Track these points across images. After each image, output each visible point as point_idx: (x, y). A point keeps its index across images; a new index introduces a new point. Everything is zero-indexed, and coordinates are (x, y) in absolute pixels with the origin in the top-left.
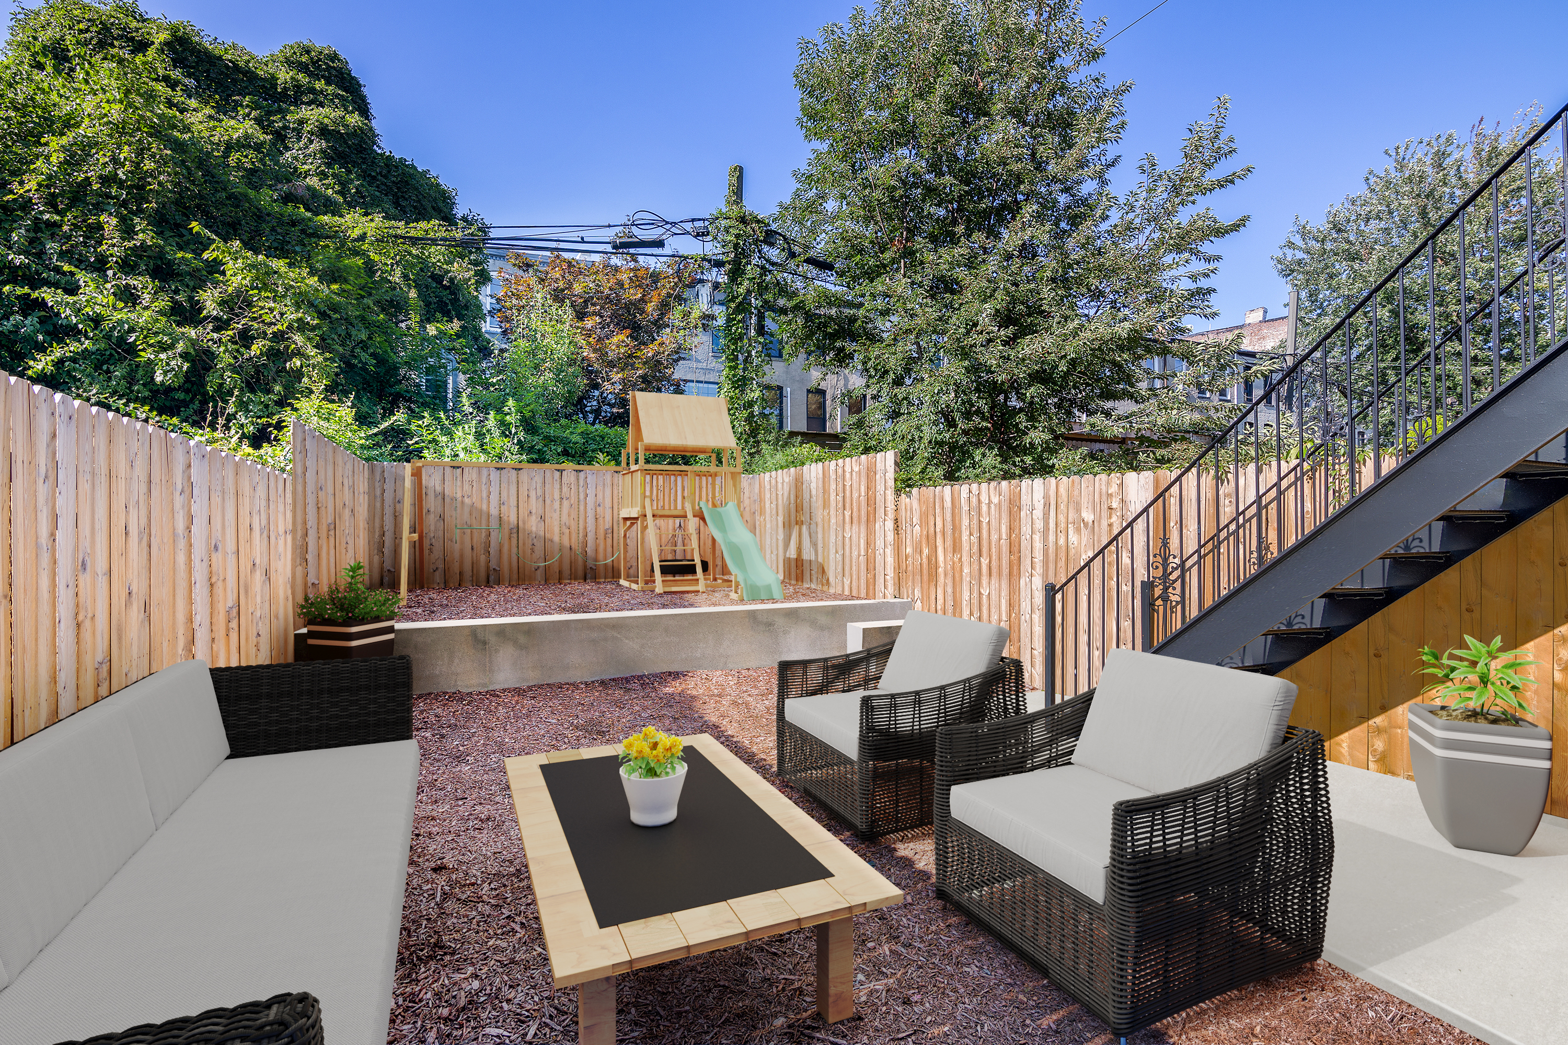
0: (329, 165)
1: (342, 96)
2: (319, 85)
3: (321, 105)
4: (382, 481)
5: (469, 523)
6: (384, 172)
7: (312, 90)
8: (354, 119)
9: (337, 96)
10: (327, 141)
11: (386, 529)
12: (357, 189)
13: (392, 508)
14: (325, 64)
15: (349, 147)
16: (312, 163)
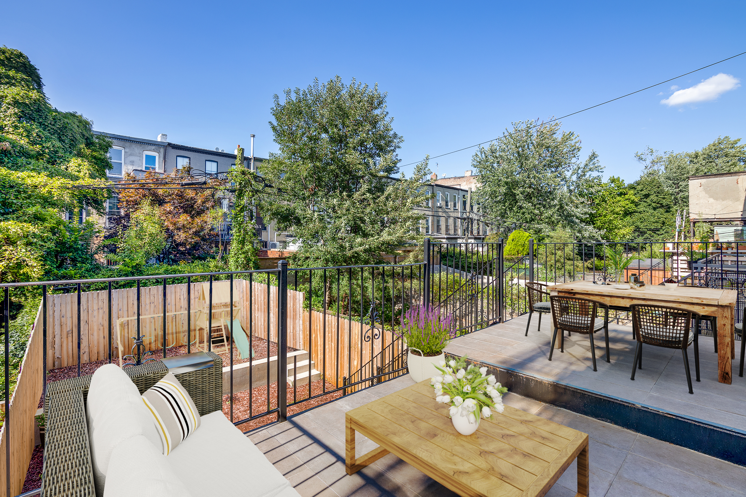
0: (20, 122)
1: (26, 79)
2: (12, 73)
3: (14, 85)
4: (53, 306)
5: (102, 323)
6: (53, 123)
7: (8, 77)
8: (34, 95)
9: (22, 79)
10: (19, 108)
11: (56, 333)
12: (37, 133)
13: (59, 321)
14: (15, 60)
15: (32, 110)
16: (9, 120)
